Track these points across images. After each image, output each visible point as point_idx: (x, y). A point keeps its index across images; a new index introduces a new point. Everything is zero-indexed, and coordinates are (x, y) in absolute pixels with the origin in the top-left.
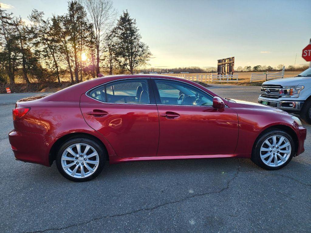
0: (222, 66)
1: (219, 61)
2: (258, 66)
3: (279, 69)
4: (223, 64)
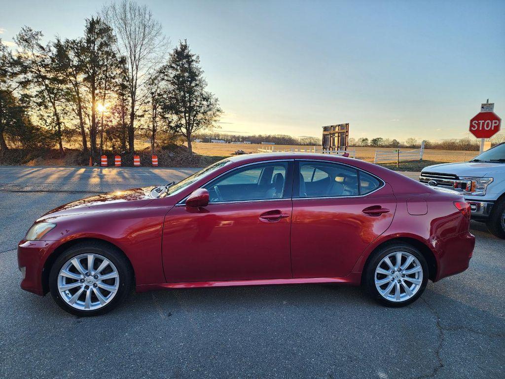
0: (329, 137)
1: (326, 129)
2: (378, 139)
3: (408, 145)
4: (331, 134)
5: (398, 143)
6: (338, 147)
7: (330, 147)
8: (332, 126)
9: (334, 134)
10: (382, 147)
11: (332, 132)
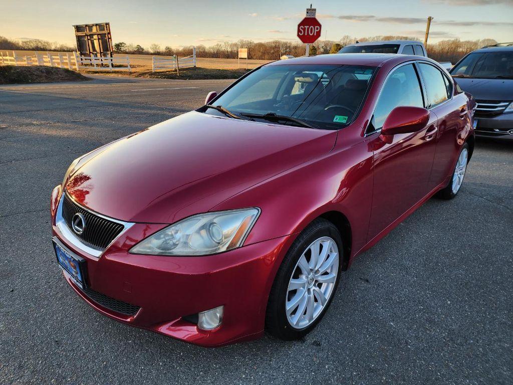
0: (86, 39)
1: (78, 28)
2: (121, 44)
3: (151, 51)
4: (87, 36)
5: (143, 49)
6: (101, 53)
7: (90, 52)
8: (86, 26)
9: (91, 36)
10: (127, 53)
11: (88, 32)
